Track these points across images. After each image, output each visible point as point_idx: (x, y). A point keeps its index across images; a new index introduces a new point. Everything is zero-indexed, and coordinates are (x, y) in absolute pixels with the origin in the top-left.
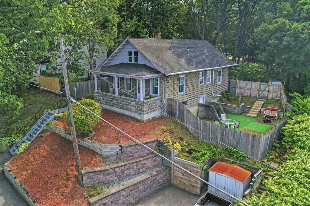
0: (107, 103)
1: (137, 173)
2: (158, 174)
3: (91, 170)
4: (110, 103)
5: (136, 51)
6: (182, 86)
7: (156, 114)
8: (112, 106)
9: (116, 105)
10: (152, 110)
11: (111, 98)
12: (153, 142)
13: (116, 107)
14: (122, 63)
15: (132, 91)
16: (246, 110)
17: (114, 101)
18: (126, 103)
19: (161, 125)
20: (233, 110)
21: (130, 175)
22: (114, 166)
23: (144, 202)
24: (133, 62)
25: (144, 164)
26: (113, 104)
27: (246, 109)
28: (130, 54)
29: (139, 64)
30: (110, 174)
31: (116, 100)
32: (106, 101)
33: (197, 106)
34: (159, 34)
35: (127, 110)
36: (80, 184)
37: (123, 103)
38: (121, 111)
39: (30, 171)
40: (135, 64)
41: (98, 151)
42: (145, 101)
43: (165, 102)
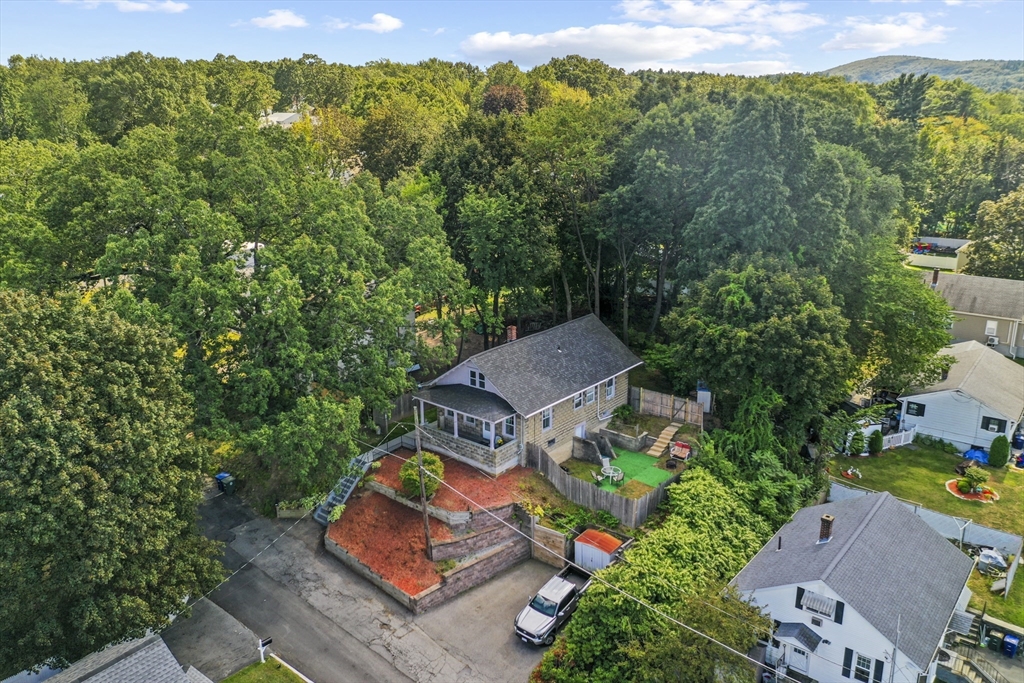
0: (440, 445)
1: (491, 544)
2: (515, 545)
3: (439, 542)
4: (446, 446)
5: (480, 372)
6: (548, 419)
7: (512, 463)
10: (505, 459)
11: (447, 439)
12: (509, 506)
14: (461, 384)
15: (475, 424)
16: (647, 443)
17: (453, 444)
18: (470, 450)
19: (518, 481)
20: (628, 444)
21: (482, 546)
22: (466, 537)
23: (499, 577)
24: (477, 386)
25: (498, 534)
26: (453, 448)
27: (648, 441)
28: (473, 374)
29: (486, 391)
30: (461, 546)
31: (456, 444)
32: (438, 441)
33: (571, 442)
35: (472, 458)
36: (428, 558)
37: (465, 448)
38: (464, 459)
39: (361, 544)
40: (480, 389)
41: (445, 520)
42: (497, 450)
43: (523, 447)
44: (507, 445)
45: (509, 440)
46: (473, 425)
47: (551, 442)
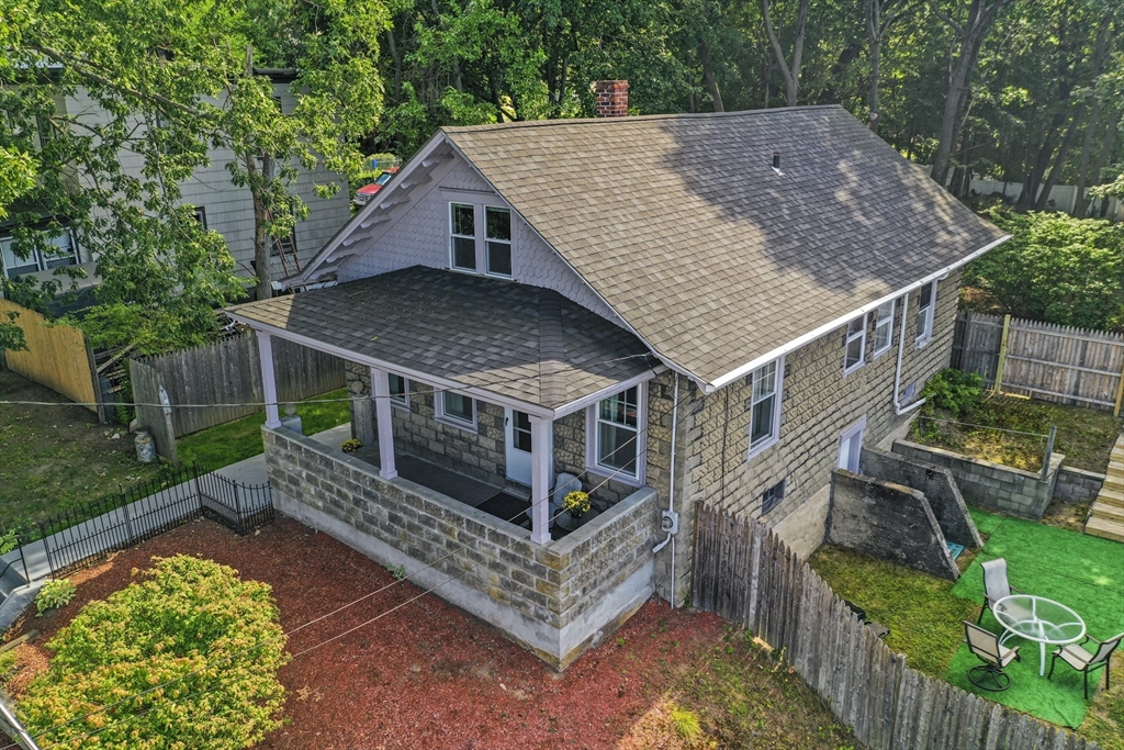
0: (333, 507)
4: (350, 511)
5: (495, 205)
7: (626, 596)
8: (360, 527)
9: (389, 529)
11: (356, 488)
13: (386, 541)
14: (419, 267)
15: (474, 424)
16: (1069, 487)
17: (376, 506)
18: (445, 538)
19: (663, 689)
20: (1003, 494)
24: (482, 268)
26: (371, 520)
27: (1070, 482)
28: (464, 217)
29: (514, 285)
31: (385, 503)
32: (327, 494)
33: (827, 489)
34: (620, 89)
35: (454, 572)
37: (426, 528)
38: (415, 570)
40: (492, 280)
42: (565, 547)
43: (677, 522)
44: (612, 517)
45: (620, 494)
46: (469, 428)
47: (774, 494)
